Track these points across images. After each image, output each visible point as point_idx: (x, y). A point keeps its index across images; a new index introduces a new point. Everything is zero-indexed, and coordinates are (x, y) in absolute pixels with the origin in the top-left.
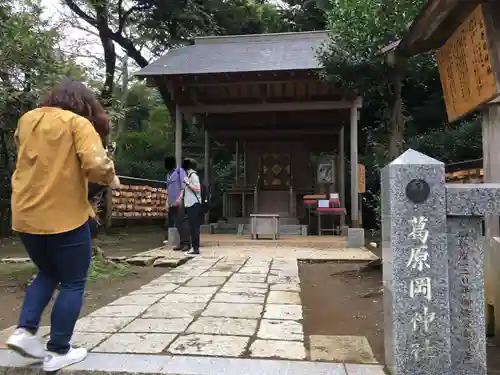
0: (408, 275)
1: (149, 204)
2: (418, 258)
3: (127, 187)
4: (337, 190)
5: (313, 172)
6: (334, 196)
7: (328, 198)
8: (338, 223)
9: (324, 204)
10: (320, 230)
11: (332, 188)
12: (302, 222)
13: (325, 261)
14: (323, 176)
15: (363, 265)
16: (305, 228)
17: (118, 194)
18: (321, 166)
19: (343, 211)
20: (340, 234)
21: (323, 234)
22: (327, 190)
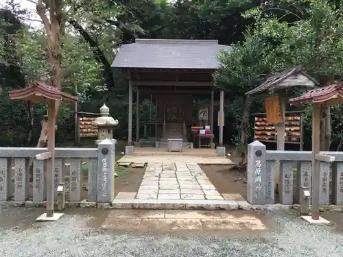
0: (255, 175)
3: (87, 119)
4: (209, 125)
5: (196, 114)
6: (208, 127)
7: (204, 129)
8: (209, 142)
9: (202, 132)
10: (200, 145)
11: (206, 123)
12: (190, 141)
13: (210, 165)
14: (202, 116)
16: (192, 144)
17: (83, 123)
18: (201, 111)
19: (213, 135)
20: (210, 147)
21: (202, 147)
22: (204, 123)
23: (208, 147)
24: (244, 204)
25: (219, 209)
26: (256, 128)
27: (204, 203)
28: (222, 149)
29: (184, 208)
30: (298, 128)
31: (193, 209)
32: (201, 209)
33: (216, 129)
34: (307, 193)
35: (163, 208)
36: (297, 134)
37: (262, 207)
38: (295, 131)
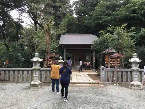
0: (102, 75)
1: (51, 63)
2: (103, 74)
4: (90, 61)
5: (85, 58)
6: (89, 62)
7: (88, 63)
8: (90, 68)
9: (88, 64)
11: (89, 61)
14: (87, 59)
15: (96, 75)
16: (84, 68)
18: (87, 57)
19: (91, 65)
20: (90, 69)
21: (88, 69)
22: (88, 61)
23: (89, 69)
24: (100, 82)
25: (93, 83)
26: (106, 62)
27: (89, 82)
28: (94, 70)
29: (85, 83)
30: (119, 63)
31: (87, 83)
32: (89, 83)
33: (92, 63)
34: (115, 79)
35: (79, 83)
36: (119, 64)
37: (104, 83)
38: (118, 63)
